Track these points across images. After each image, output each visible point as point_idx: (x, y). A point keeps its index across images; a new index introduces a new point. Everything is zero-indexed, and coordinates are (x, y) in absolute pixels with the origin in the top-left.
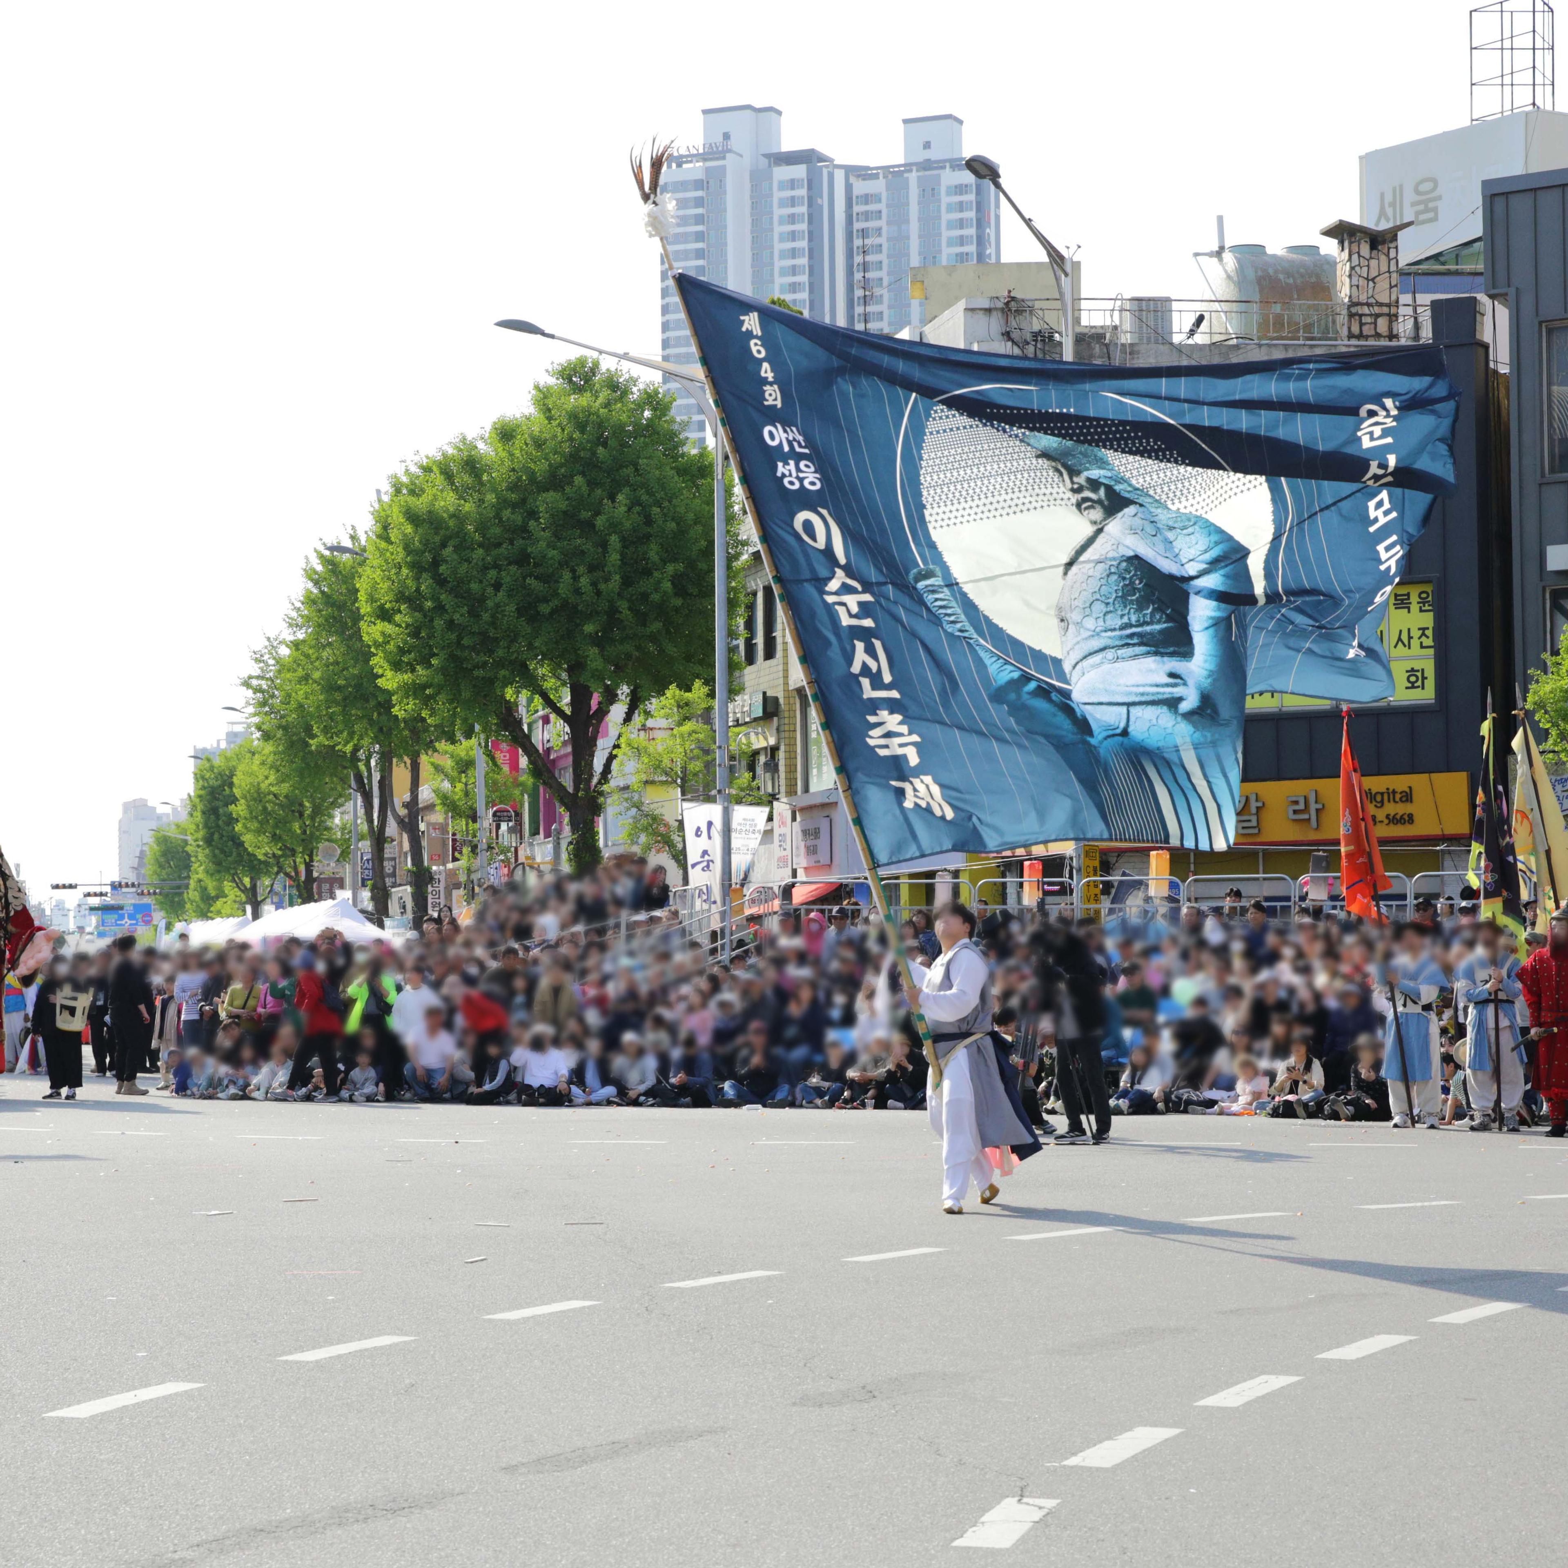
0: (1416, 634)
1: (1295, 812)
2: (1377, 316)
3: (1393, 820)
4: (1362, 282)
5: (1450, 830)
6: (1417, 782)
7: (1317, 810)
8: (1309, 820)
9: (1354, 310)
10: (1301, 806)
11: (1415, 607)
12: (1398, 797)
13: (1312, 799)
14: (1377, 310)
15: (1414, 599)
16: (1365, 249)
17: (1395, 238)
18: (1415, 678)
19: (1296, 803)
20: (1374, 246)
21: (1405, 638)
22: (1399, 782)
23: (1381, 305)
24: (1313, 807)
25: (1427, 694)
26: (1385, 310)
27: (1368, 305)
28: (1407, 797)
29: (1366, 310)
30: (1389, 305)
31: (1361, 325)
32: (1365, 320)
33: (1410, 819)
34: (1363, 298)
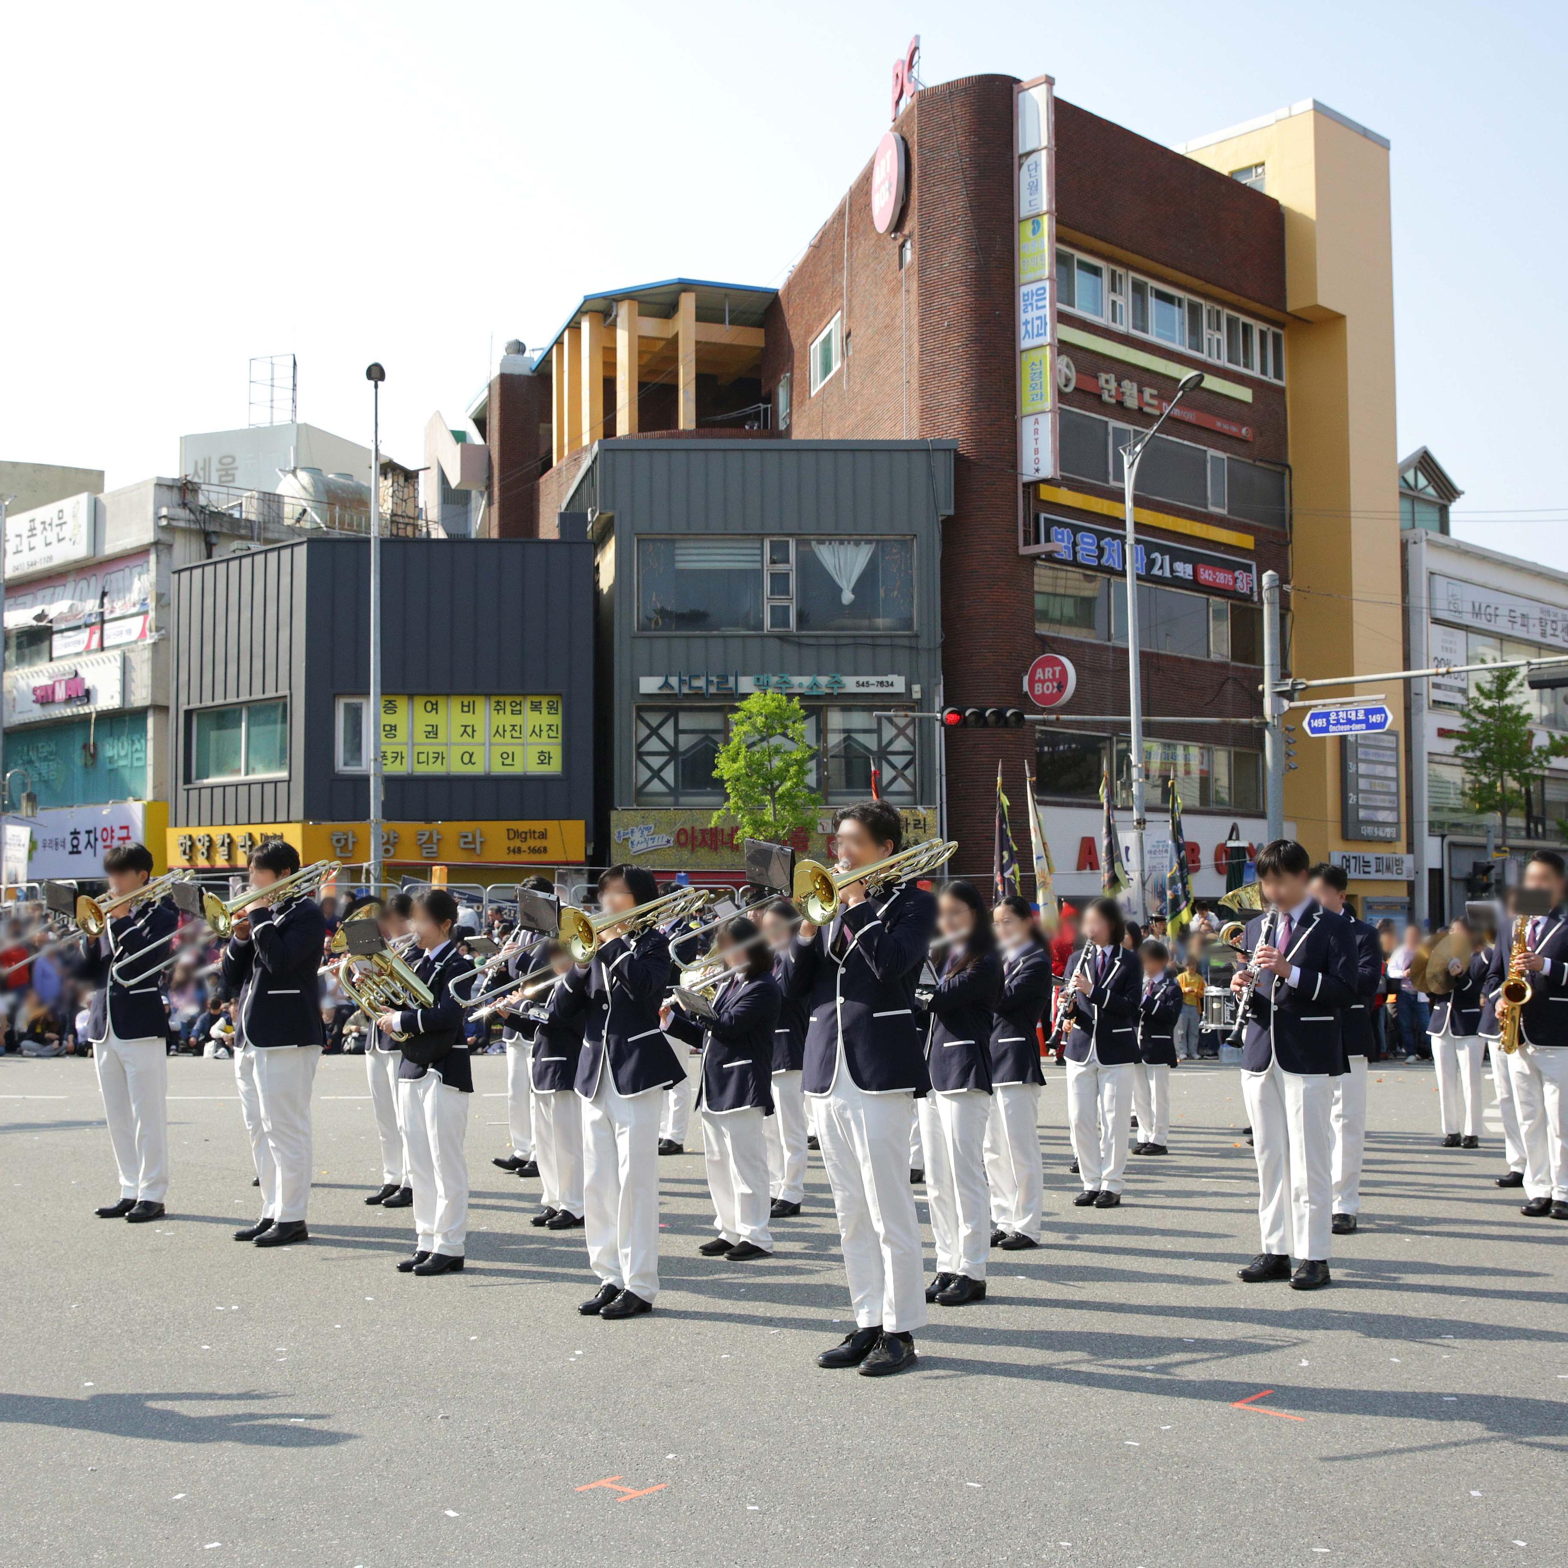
0: (545, 728)
1: (465, 843)
2: (407, 524)
3: (533, 850)
4: (399, 501)
5: (571, 858)
6: (551, 826)
7: (481, 842)
8: (474, 849)
9: (394, 518)
10: (470, 839)
11: (545, 710)
12: (537, 835)
13: (478, 836)
14: (406, 520)
15: (544, 705)
16: (401, 480)
17: (417, 477)
18: (545, 759)
19: (466, 837)
20: (406, 480)
21: (537, 730)
22: (538, 826)
23: (410, 518)
24: (478, 840)
25: (555, 767)
26: (411, 521)
27: (403, 517)
28: (543, 835)
29: (401, 520)
30: (413, 518)
31: (398, 529)
32: (401, 526)
33: (545, 850)
34: (399, 513)
